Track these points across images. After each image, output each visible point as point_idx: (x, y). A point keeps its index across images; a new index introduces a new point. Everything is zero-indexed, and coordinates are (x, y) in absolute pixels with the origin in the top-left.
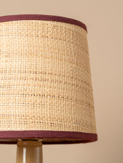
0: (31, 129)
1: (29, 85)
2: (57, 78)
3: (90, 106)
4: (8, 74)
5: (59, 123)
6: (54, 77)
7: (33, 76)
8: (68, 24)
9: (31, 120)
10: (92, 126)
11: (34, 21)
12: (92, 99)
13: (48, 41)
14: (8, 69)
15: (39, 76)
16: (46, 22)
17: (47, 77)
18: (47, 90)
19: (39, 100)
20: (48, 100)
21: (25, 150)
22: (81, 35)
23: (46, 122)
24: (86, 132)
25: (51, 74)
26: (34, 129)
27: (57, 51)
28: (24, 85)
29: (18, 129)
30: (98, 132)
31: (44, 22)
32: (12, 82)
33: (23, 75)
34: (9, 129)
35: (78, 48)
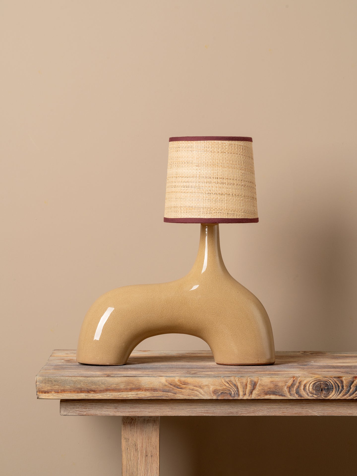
0: (214, 217)
1: (213, 187)
2: (231, 181)
3: (254, 199)
4: (198, 179)
5: (232, 213)
6: (229, 181)
7: (215, 180)
8: (239, 142)
9: (214, 211)
10: (255, 213)
11: (216, 141)
12: (255, 193)
13: (225, 155)
14: (198, 176)
15: (219, 180)
16: (224, 141)
17: (225, 181)
18: (224, 191)
19: (219, 197)
20: (225, 197)
21: (207, 230)
22: (248, 147)
23: (224, 212)
24: (251, 218)
25: (228, 179)
26: (216, 217)
27: (231, 162)
28: (209, 187)
29: (205, 217)
30: (259, 216)
31: (223, 141)
32: (201, 184)
33: (209, 180)
34: (199, 217)
35: (246, 158)
